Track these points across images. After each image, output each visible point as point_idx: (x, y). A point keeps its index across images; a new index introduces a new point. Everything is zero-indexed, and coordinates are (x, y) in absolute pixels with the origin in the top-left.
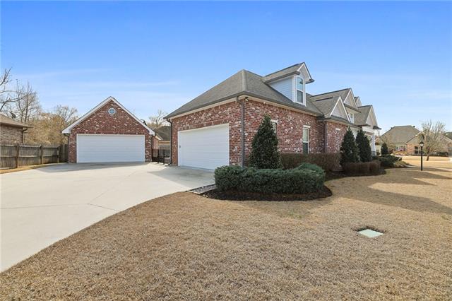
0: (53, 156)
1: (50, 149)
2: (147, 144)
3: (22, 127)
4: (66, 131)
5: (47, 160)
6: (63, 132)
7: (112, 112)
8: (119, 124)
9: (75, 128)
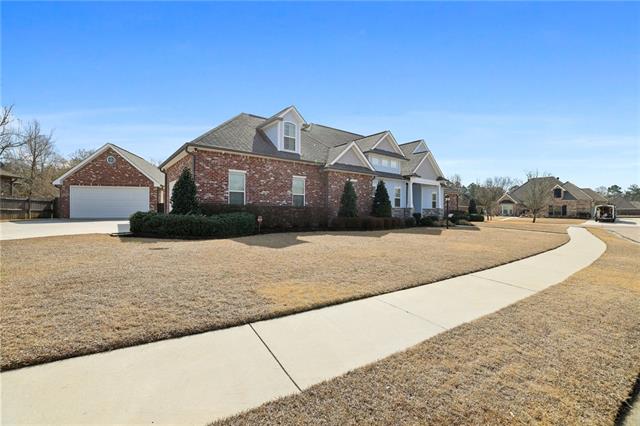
0: (45, 211)
1: (40, 202)
2: (151, 198)
3: (10, 178)
4: (57, 182)
5: (37, 215)
6: (54, 183)
7: (110, 160)
8: (118, 174)
9: (68, 179)
